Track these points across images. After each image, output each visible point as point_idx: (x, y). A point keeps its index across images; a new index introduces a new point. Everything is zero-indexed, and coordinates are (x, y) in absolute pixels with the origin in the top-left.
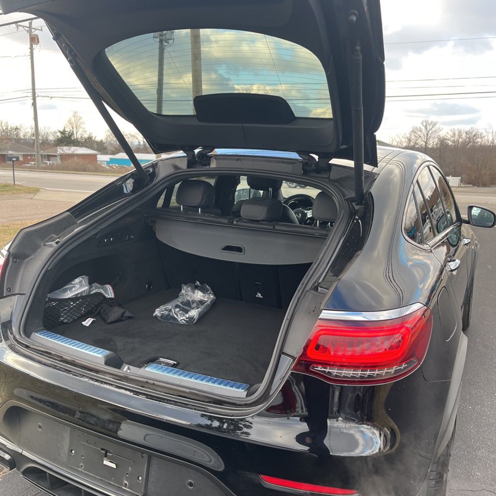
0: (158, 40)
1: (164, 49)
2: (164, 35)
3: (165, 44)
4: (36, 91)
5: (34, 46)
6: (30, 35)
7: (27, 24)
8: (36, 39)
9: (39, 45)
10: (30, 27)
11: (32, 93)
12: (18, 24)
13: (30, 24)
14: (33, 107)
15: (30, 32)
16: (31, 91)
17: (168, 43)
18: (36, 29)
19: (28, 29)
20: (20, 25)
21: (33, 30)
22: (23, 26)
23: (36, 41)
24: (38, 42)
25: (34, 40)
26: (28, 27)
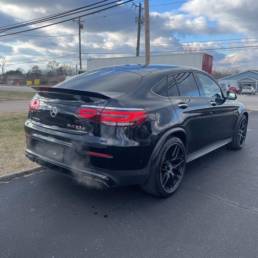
0: (138, 23)
1: (140, 27)
2: (141, 20)
3: (141, 25)
4: (81, 51)
5: (81, 30)
6: (79, 25)
7: (78, 19)
8: (82, 26)
9: (83, 29)
10: (79, 21)
12: (74, 19)
13: (79, 19)
14: (79, 59)
15: (79, 23)
16: (79, 51)
17: (143, 24)
18: (82, 22)
19: (78, 22)
20: (75, 20)
21: (81, 22)
22: (76, 21)
23: (82, 27)
24: (83, 28)
25: (81, 27)
26: (78, 21)
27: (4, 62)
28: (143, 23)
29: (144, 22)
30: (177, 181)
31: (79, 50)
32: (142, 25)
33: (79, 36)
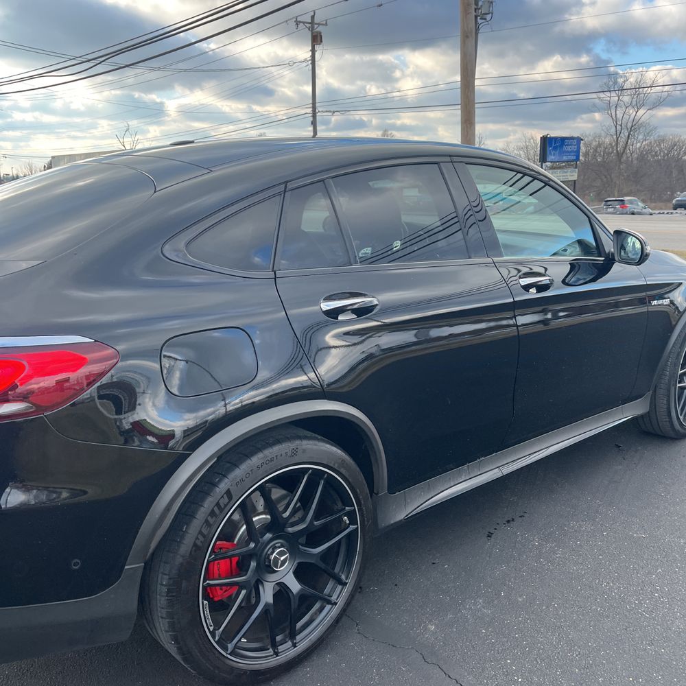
1: (478, 29)
2: (479, 9)
3: (480, 21)
4: (317, 105)
5: (317, 47)
6: (312, 33)
8: (319, 37)
9: (321, 46)
10: (312, 23)
11: (311, 109)
12: (298, 19)
13: (312, 17)
14: (312, 126)
15: (312, 29)
16: (311, 105)
17: (485, 19)
18: (319, 24)
19: (310, 25)
20: (300, 22)
21: (316, 26)
22: (304, 23)
23: (319, 40)
24: (321, 41)
25: (316, 39)
26: (310, 23)
27: (135, 142)
28: (485, 16)
29: (488, 14)
30: (321, 610)
31: (311, 102)
32: (484, 21)
33: (311, 66)
